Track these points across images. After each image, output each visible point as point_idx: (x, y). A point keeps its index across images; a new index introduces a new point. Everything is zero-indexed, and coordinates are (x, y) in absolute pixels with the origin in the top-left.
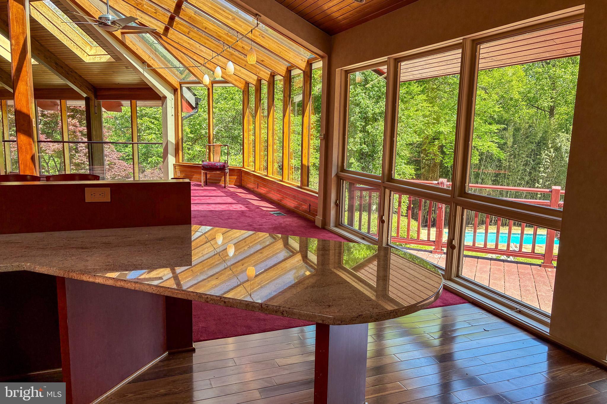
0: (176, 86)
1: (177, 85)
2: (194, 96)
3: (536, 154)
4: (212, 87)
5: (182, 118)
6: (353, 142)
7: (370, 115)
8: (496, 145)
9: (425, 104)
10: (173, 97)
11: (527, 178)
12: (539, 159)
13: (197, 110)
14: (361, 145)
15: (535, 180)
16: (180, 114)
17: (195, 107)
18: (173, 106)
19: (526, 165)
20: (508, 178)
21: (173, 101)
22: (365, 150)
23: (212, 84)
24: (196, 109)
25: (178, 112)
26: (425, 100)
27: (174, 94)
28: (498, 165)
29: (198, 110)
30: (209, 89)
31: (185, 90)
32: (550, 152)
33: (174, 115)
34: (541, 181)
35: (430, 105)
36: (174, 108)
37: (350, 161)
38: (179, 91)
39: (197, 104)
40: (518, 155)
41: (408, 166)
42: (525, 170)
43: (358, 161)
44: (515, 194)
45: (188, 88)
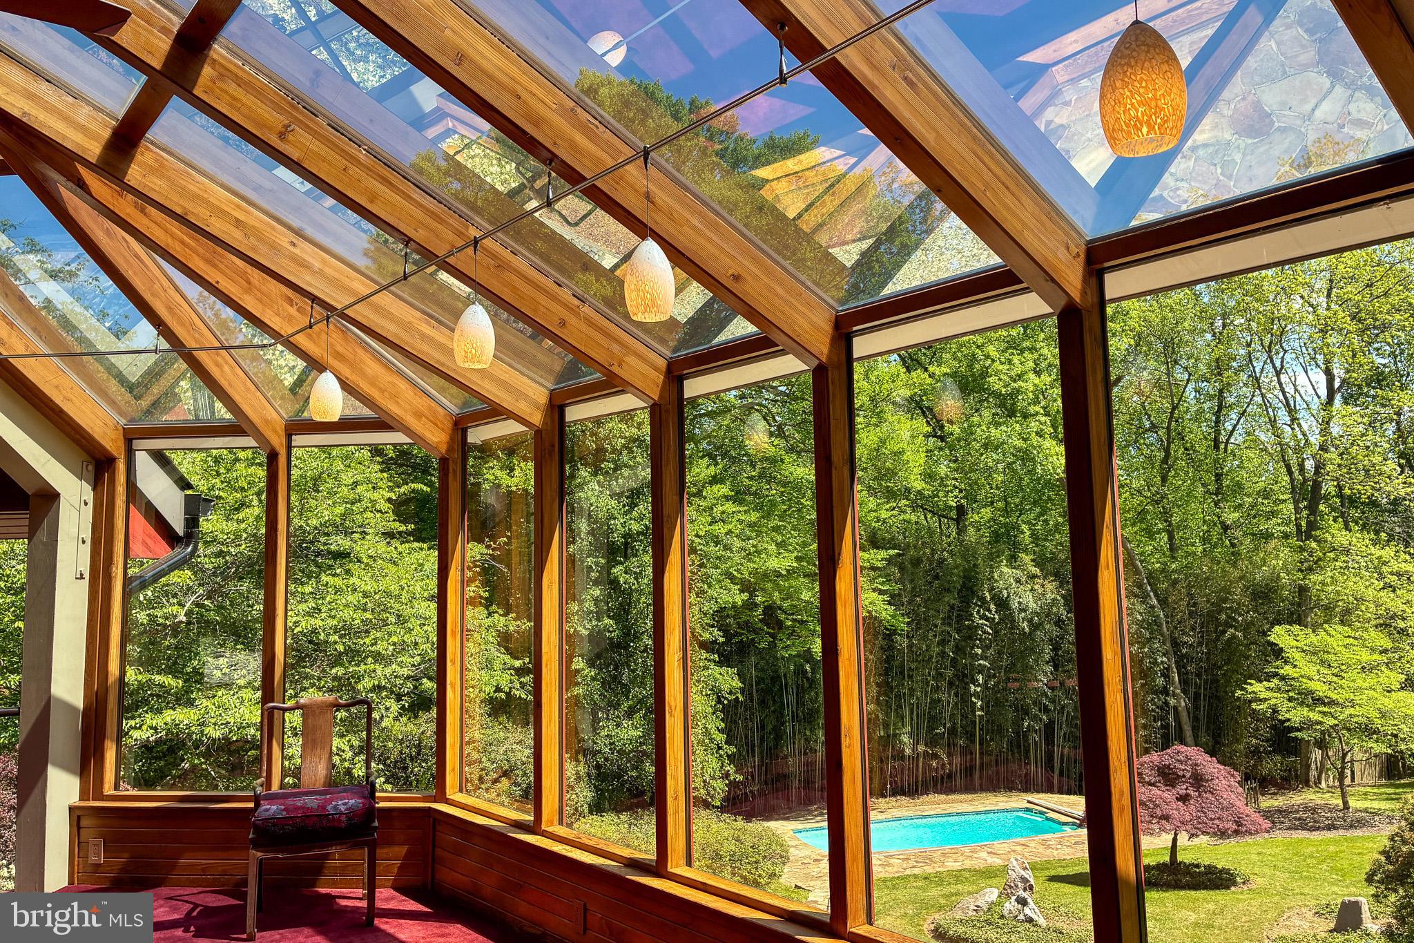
0: (108, 445)
1: (111, 441)
2: (183, 489)
3: (960, 614)
4: (289, 447)
5: (127, 581)
6: (577, 613)
7: (617, 538)
8: (886, 598)
9: (730, 507)
10: (89, 494)
11: (949, 673)
12: (969, 627)
13: (190, 549)
14: (598, 620)
15: (965, 675)
16: (118, 571)
17: (181, 533)
18: (87, 534)
19: (942, 643)
20: (910, 677)
21: (88, 512)
22: (611, 632)
23: (289, 437)
24: (187, 546)
25: (109, 561)
26: (727, 498)
27: (96, 484)
28: (886, 647)
29: (195, 549)
30: (273, 457)
31: (143, 461)
32: (990, 611)
33: (87, 576)
34: (980, 678)
35: (742, 509)
36: (89, 542)
37: (574, 666)
38: (121, 466)
39: (192, 522)
40: (925, 619)
41: (724, 670)
42: (943, 654)
43: (591, 664)
44: (929, 713)
45: (161, 458)
